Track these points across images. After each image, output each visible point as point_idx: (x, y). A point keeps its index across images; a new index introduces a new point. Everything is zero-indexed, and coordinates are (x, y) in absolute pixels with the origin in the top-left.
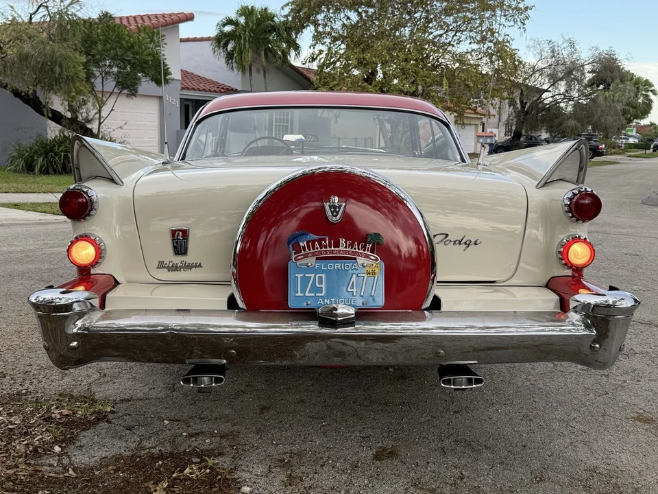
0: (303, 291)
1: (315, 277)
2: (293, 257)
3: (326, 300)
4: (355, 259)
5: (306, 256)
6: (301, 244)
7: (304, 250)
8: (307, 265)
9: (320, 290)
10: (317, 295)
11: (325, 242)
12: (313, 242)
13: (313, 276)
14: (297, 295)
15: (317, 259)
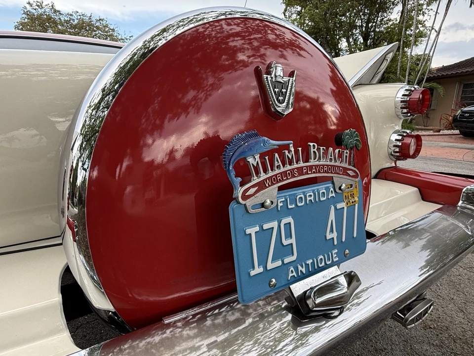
0: (263, 262)
1: (279, 226)
2: (239, 192)
3: (300, 268)
4: (331, 180)
5: (261, 186)
6: (250, 160)
7: (257, 173)
8: (263, 205)
9: (289, 249)
10: (287, 260)
11: (290, 151)
12: (271, 153)
13: (274, 224)
14: (253, 273)
15: (281, 189)
